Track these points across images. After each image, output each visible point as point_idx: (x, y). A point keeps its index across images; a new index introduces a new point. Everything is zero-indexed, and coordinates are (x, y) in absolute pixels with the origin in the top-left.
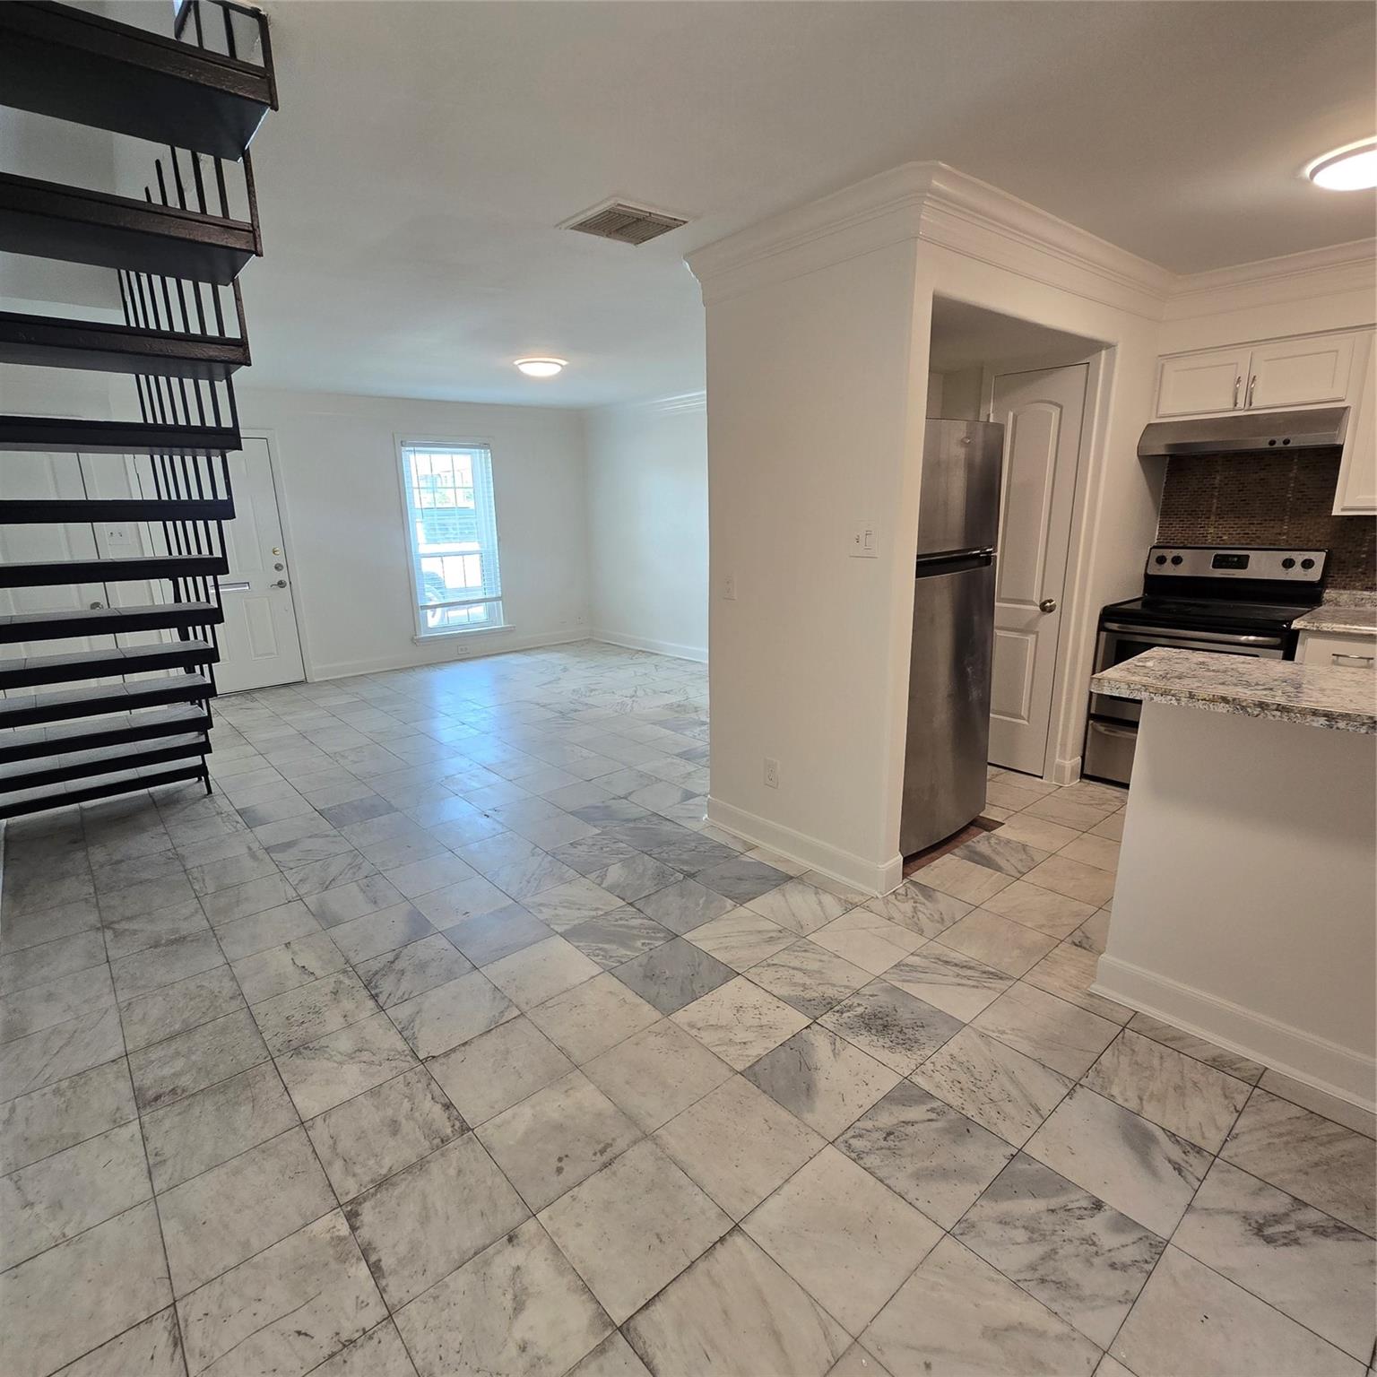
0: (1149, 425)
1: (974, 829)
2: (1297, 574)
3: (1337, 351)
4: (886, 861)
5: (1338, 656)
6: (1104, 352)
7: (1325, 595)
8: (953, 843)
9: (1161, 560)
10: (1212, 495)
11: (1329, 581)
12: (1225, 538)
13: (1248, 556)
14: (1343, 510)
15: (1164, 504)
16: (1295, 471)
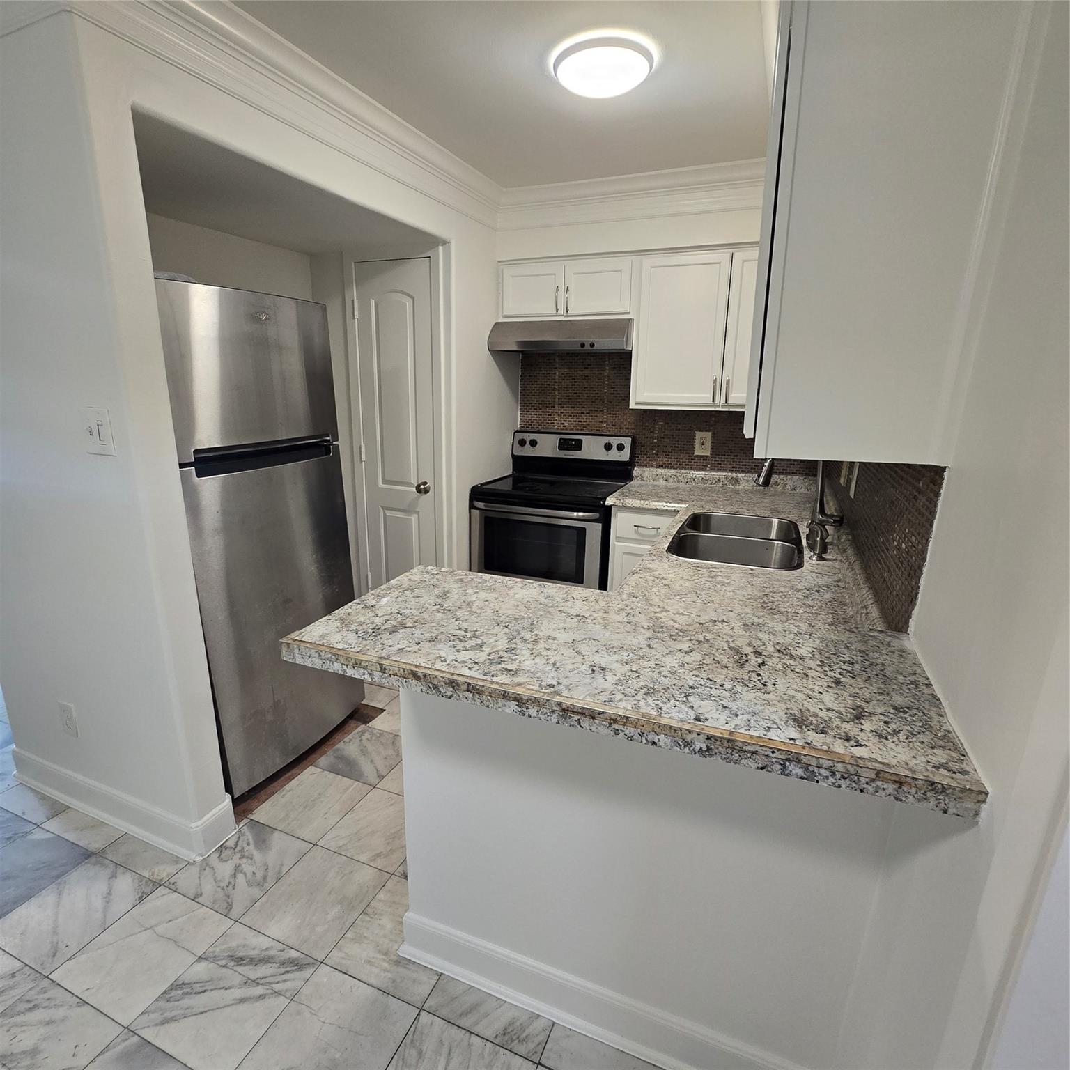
0: (497, 324)
1: (352, 723)
2: (614, 455)
3: (620, 271)
4: (200, 818)
5: (638, 526)
6: (440, 247)
7: (634, 472)
8: (324, 748)
9: (522, 443)
10: (554, 388)
11: (636, 460)
12: (566, 424)
13: (581, 441)
14: (636, 404)
15: (522, 395)
16: (607, 371)
